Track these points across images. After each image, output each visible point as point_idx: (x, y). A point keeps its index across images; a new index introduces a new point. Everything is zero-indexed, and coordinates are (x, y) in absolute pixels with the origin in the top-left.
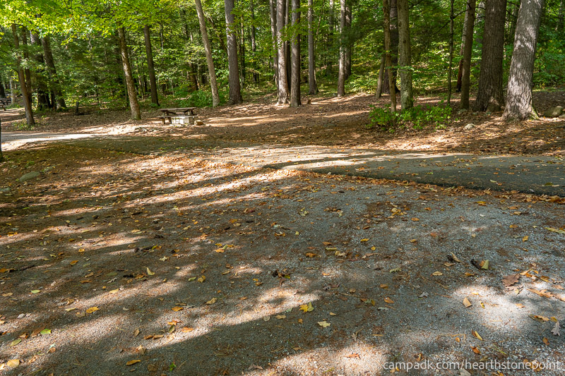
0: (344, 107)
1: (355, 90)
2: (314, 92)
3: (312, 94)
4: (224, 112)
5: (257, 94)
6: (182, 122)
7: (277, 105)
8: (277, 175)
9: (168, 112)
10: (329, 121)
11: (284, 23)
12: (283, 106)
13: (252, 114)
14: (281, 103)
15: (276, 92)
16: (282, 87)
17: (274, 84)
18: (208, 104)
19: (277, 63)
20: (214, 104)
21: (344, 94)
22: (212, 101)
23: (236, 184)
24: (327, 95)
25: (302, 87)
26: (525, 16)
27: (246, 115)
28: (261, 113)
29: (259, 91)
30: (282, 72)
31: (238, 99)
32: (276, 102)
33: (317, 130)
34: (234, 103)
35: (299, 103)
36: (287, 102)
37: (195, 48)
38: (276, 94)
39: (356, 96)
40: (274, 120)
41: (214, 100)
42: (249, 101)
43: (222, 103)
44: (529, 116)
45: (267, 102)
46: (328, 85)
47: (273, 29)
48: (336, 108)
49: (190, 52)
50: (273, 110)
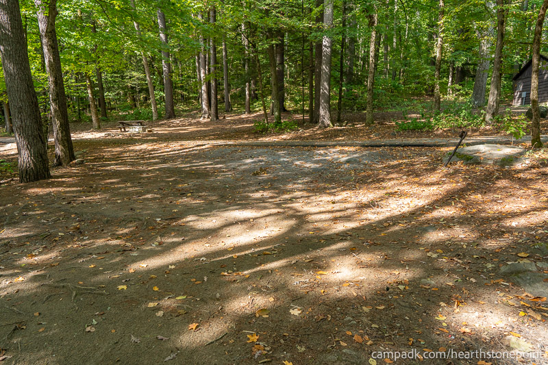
0: (247, 121)
1: (257, 109)
2: (229, 110)
3: (227, 111)
4: (163, 124)
5: (186, 111)
6: (137, 130)
7: (201, 119)
8: (204, 147)
9: (123, 123)
10: (235, 129)
11: (205, 61)
12: (206, 120)
13: (183, 125)
14: (204, 118)
15: (201, 110)
16: (205, 107)
17: (198, 102)
18: (149, 119)
19: (201, 90)
20: (154, 118)
21: (250, 112)
22: (152, 116)
23: (187, 150)
24: (238, 113)
25: (220, 106)
26: (323, 78)
27: (180, 126)
28: (190, 125)
29: (187, 108)
30: (205, 96)
31: (172, 114)
32: (200, 117)
33: (226, 134)
34: (169, 118)
35: (217, 118)
36: (208, 118)
37: (134, 74)
38: (200, 111)
39: (258, 113)
40: (200, 129)
41: (154, 115)
42: (180, 116)
43: (160, 117)
44: (328, 125)
45: (194, 117)
46: (241, 104)
47: (197, 64)
48: (242, 121)
49: (130, 78)
50: (199, 123)
